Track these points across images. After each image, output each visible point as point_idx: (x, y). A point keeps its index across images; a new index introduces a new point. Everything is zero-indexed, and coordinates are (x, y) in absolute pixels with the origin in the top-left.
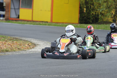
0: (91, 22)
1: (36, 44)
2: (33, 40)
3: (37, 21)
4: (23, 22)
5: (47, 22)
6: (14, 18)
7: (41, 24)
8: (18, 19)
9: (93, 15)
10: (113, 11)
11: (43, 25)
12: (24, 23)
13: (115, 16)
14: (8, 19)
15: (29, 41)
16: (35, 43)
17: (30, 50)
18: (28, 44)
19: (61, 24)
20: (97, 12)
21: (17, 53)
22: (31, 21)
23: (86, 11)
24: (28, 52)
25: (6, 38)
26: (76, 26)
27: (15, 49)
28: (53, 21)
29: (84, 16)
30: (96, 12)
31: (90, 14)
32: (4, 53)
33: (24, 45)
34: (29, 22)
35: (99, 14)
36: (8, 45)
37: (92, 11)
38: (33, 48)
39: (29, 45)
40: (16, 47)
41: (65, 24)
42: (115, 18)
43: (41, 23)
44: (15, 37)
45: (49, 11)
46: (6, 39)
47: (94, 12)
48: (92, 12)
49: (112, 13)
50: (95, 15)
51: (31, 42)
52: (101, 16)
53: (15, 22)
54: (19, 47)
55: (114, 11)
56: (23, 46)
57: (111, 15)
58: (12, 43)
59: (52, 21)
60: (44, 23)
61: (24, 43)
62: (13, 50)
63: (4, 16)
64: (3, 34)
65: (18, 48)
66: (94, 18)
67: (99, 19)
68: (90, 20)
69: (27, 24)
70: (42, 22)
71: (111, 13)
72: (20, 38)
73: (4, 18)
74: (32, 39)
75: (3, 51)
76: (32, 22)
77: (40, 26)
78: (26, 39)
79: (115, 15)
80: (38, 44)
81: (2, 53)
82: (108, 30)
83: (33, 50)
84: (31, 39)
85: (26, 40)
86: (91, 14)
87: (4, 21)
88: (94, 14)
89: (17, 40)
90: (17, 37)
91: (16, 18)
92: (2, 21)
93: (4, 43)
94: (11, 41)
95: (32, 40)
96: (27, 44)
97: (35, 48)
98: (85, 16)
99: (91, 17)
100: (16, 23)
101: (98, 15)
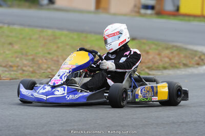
8: (176, 13)
14: (160, 13)
21: (183, 72)
25: (159, 46)
27: (178, 66)
33: (192, 58)
39: (202, 58)
53: (172, 17)
58: (171, 55)
73: (154, 11)
75: (158, 68)
96: (198, 56)
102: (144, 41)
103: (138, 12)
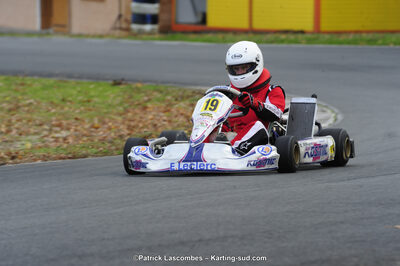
3: (268, 32)
4: (220, 36)
5: (302, 32)
6: (190, 24)
7: (282, 41)
8: (201, 27)
11: (291, 42)
14: (169, 30)
19: (351, 37)
22: (245, 32)
25: (168, 94)
28: (324, 26)
34: (243, 36)
36: (176, 116)
41: (364, 35)
43: (283, 37)
44: (198, 88)
46: (169, 97)
53: (191, 36)
59: (317, 29)
60: (292, 37)
63: (154, 19)
64: (155, 82)
70: (286, 32)
73: (156, 27)
77: (280, 45)
87: (157, 36)
91: (197, 24)
92: (151, 36)
93: (162, 109)
94: (188, 102)
102: (139, 85)
103: (128, 30)
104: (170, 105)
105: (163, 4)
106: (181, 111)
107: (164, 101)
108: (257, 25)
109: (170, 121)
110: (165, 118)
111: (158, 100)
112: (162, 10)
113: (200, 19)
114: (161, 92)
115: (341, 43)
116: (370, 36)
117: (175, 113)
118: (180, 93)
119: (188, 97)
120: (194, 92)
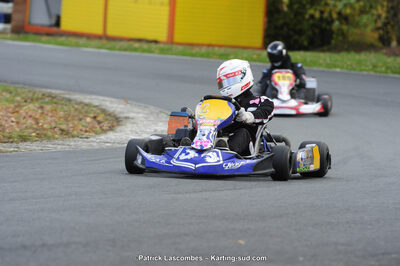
0: (305, 43)
1: (122, 115)
2: (111, 102)
3: (121, 39)
5: (156, 42)
6: (43, 26)
7: (136, 50)
8: (55, 29)
9: (311, 22)
10: (382, 6)
11: (144, 51)
12: (78, 45)
13: (389, 27)
14: (21, 30)
15: (97, 106)
16: (116, 113)
17: (103, 137)
18: (95, 118)
19: (204, 50)
20: (328, 9)
21: (59, 147)
22: (99, 37)
23: (290, 6)
24: (95, 144)
25: (17, 94)
26: (255, 57)
27: (49, 133)
29: (281, 22)
30: (323, 9)
31: (304, 18)
32: (14, 145)
33: (80, 120)
34: (96, 42)
35: (335, 16)
36: (24, 118)
37: (308, 6)
38: (111, 128)
39: (98, 119)
40: (54, 125)
41: (217, 49)
42: (388, 32)
43: (137, 45)
44: (49, 91)
45: (162, 4)
46: (18, 98)
47: (316, 10)
48: (311, 11)
49: (379, 16)
50: (321, 19)
51: (104, 111)
52: (341, 23)
53: (44, 38)
54: (64, 127)
55: (385, 9)
56: (76, 123)
57: (376, 21)
58: (40, 111)
59: (171, 40)
60: (145, 46)
61: (80, 112)
62: (45, 135)
63: (7, 18)
64: (5, 81)
65: (62, 130)
66: (317, 31)
67: (335, 36)
68: (303, 37)
69: (86, 47)
70: (140, 40)
71: (373, 15)
72: (67, 96)
73: (8, 26)
74: (107, 99)
75: (10, 138)
76: (104, 42)
77: (133, 54)
78: (87, 99)
79: (388, 23)
80: (127, 118)
81: (9, 144)
82: (365, 73)
83: (111, 135)
84: (101, 98)
85: (87, 101)
86: (307, 16)
87: (9, 36)
88: (317, 15)
89: (55, 100)
90: (53, 91)
91: (51, 26)
92: (3, 35)
93: (10, 110)
94: (37, 105)
95: (108, 104)
96: (92, 115)
97: (118, 128)
98: (286, 24)
99: (305, 26)
100: (49, 43)
101: (331, 22)
104: (19, 106)
105: (16, 4)
106: (30, 113)
107: (13, 101)
108: (111, 32)
109: (18, 123)
110: (13, 119)
111: (7, 100)
112: (15, 10)
113: (53, 21)
114: (11, 93)
115: (193, 55)
116: (222, 50)
117: (24, 114)
118: (30, 95)
119: (37, 99)
120: (43, 95)
